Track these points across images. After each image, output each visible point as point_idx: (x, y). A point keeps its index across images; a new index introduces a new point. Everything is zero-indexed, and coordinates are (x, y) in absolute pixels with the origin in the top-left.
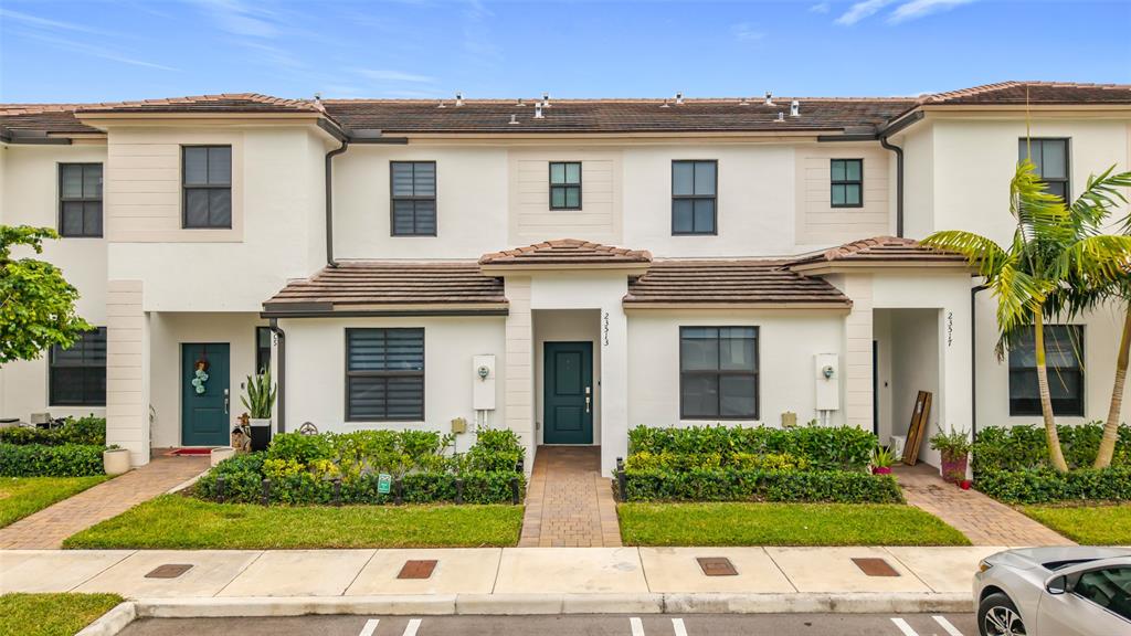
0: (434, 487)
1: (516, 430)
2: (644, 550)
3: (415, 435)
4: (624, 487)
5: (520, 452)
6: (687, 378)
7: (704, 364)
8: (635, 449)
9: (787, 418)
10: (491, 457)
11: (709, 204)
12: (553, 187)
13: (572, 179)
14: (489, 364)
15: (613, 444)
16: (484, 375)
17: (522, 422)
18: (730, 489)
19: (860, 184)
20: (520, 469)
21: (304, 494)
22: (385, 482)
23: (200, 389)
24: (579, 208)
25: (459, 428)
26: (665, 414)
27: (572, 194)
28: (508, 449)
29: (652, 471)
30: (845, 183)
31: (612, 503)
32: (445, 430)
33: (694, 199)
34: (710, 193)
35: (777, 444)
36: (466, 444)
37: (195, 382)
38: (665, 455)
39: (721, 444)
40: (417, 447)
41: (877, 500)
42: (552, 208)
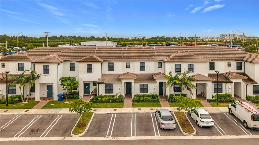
0: (115, 101)
1: (123, 95)
2: (134, 108)
3: (113, 95)
4: (133, 101)
5: (123, 97)
6: (140, 89)
7: (142, 87)
8: (135, 97)
9: (151, 93)
10: (120, 98)
11: (144, 67)
12: (127, 65)
13: (129, 64)
14: (120, 88)
15: (133, 96)
16: (119, 89)
17: (123, 94)
18: (143, 101)
19: (161, 65)
20: (123, 99)
21: (103, 102)
22: (110, 101)
23: (87, 88)
24: (130, 67)
25: (117, 94)
26: (138, 93)
27: (129, 66)
28: (122, 97)
29: (136, 99)
30: (160, 65)
31: (132, 103)
32: (116, 95)
33: (143, 67)
34: (144, 66)
35: (149, 96)
36: (118, 96)
37: (86, 87)
38: (137, 98)
39: (143, 96)
40: (113, 96)
41: (157, 102)
42: (127, 67)
